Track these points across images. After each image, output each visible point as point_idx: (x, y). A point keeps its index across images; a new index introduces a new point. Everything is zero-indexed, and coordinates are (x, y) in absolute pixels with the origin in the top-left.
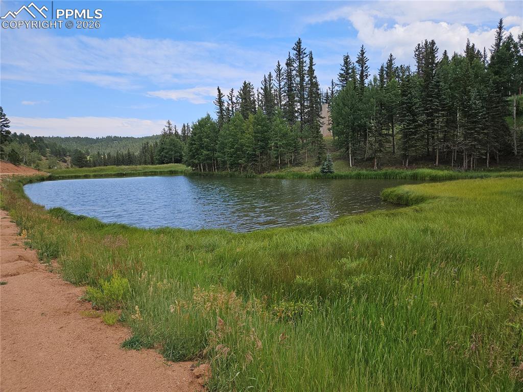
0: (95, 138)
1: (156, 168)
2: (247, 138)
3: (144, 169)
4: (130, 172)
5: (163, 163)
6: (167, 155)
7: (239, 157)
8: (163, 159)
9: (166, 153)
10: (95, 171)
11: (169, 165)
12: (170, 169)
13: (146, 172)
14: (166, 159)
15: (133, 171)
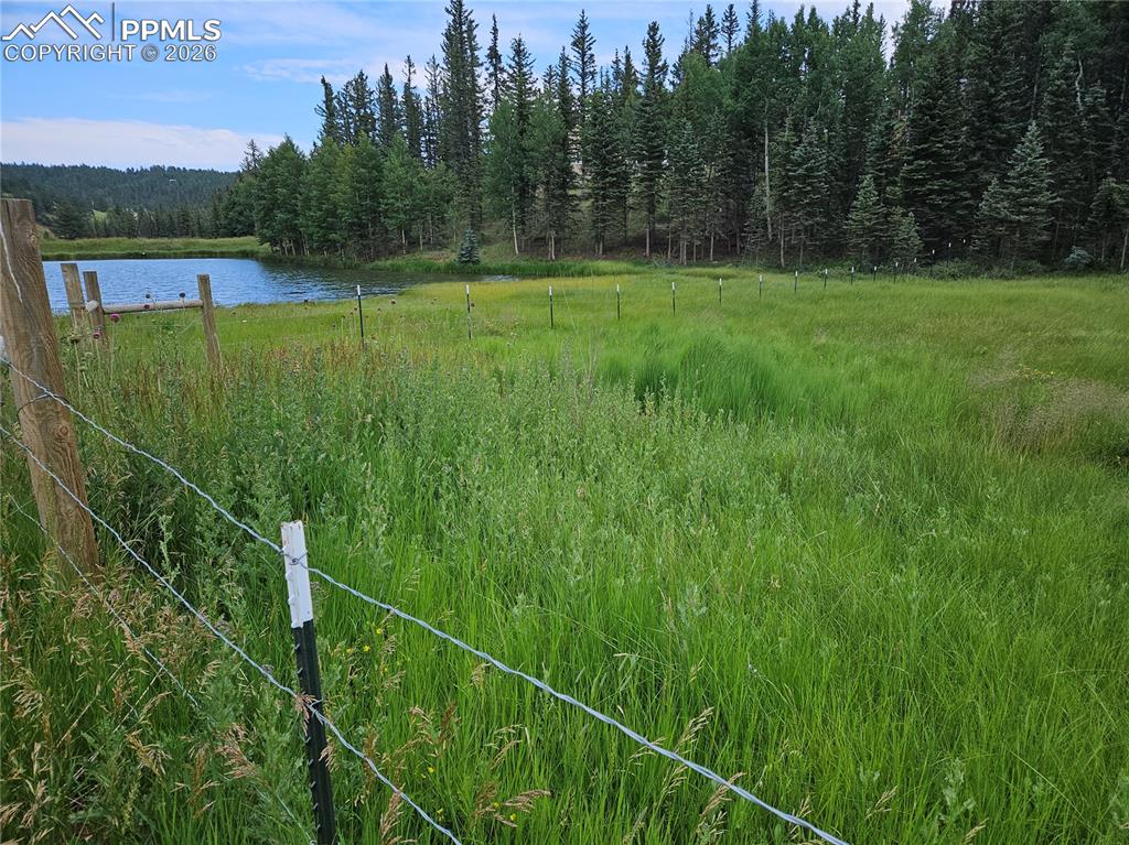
0: (124, 170)
1: (213, 246)
2: (342, 192)
3: (187, 245)
4: (156, 251)
5: (235, 235)
6: (242, 218)
7: (332, 228)
8: (234, 226)
9: (241, 214)
10: (81, 248)
11: (242, 239)
12: (243, 248)
13: (191, 253)
14: (239, 227)
15: (163, 249)
